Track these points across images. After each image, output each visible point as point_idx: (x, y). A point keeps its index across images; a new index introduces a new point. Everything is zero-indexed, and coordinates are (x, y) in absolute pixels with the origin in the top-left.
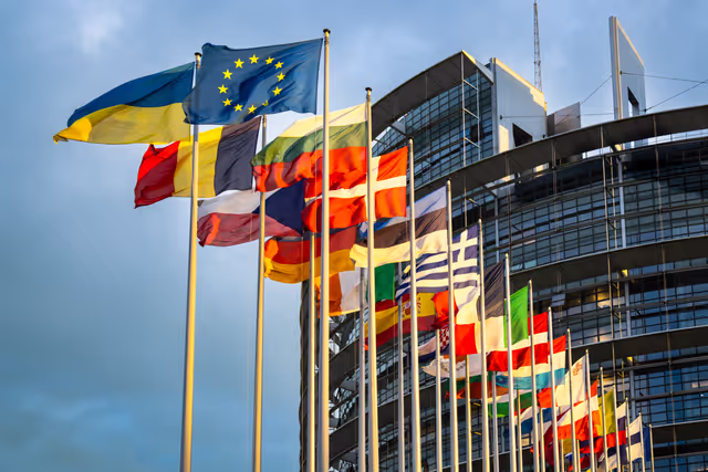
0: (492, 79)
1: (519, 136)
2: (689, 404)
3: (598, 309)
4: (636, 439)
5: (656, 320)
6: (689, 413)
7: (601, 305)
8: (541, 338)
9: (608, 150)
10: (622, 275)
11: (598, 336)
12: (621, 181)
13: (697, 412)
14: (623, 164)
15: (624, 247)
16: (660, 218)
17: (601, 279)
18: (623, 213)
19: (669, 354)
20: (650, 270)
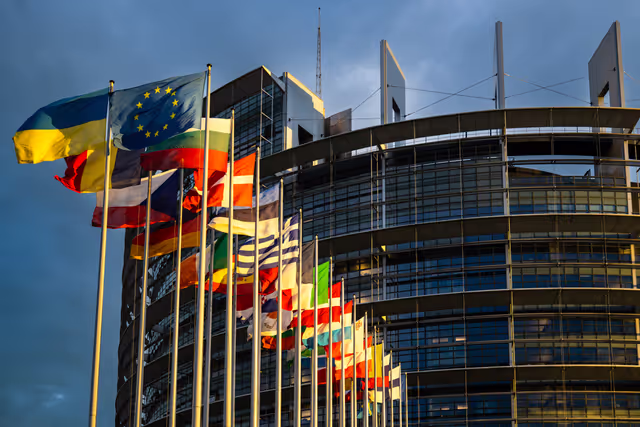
0: (283, 88)
1: (303, 135)
2: (429, 356)
3: (360, 277)
4: (396, 383)
5: (407, 287)
6: (429, 363)
7: (363, 273)
8: (336, 302)
9: (374, 148)
10: (381, 250)
11: (360, 298)
12: (384, 174)
13: (436, 363)
14: (386, 160)
15: (384, 227)
16: (415, 204)
17: (364, 253)
18: (384, 200)
19: (417, 315)
20: (404, 247)
